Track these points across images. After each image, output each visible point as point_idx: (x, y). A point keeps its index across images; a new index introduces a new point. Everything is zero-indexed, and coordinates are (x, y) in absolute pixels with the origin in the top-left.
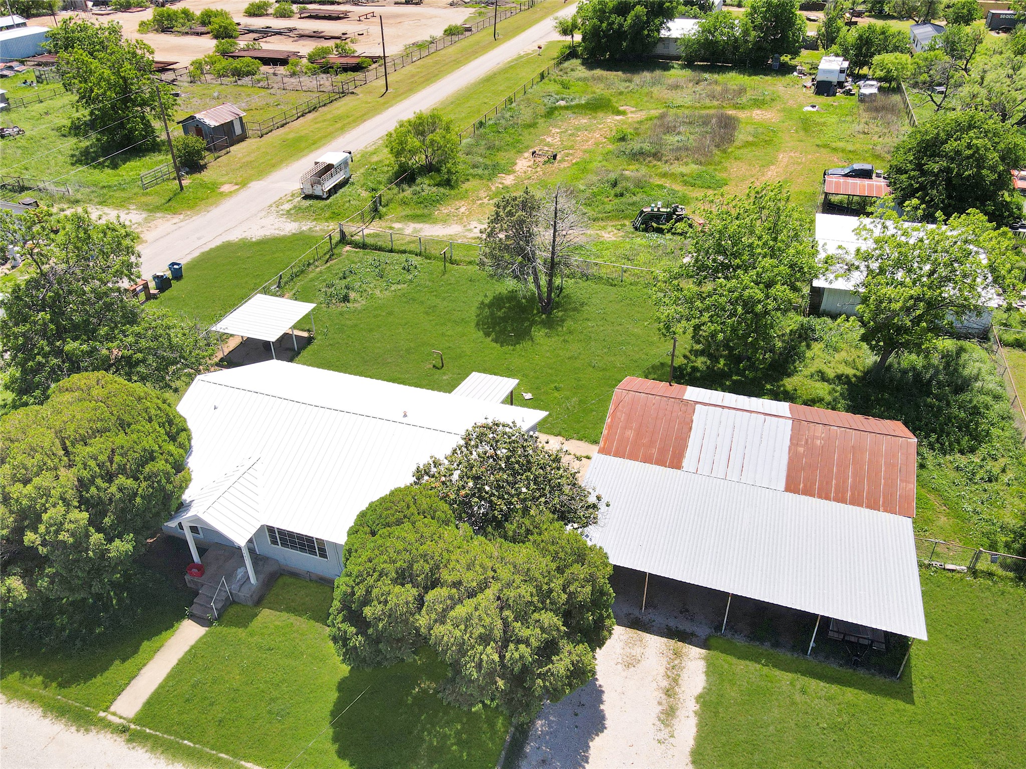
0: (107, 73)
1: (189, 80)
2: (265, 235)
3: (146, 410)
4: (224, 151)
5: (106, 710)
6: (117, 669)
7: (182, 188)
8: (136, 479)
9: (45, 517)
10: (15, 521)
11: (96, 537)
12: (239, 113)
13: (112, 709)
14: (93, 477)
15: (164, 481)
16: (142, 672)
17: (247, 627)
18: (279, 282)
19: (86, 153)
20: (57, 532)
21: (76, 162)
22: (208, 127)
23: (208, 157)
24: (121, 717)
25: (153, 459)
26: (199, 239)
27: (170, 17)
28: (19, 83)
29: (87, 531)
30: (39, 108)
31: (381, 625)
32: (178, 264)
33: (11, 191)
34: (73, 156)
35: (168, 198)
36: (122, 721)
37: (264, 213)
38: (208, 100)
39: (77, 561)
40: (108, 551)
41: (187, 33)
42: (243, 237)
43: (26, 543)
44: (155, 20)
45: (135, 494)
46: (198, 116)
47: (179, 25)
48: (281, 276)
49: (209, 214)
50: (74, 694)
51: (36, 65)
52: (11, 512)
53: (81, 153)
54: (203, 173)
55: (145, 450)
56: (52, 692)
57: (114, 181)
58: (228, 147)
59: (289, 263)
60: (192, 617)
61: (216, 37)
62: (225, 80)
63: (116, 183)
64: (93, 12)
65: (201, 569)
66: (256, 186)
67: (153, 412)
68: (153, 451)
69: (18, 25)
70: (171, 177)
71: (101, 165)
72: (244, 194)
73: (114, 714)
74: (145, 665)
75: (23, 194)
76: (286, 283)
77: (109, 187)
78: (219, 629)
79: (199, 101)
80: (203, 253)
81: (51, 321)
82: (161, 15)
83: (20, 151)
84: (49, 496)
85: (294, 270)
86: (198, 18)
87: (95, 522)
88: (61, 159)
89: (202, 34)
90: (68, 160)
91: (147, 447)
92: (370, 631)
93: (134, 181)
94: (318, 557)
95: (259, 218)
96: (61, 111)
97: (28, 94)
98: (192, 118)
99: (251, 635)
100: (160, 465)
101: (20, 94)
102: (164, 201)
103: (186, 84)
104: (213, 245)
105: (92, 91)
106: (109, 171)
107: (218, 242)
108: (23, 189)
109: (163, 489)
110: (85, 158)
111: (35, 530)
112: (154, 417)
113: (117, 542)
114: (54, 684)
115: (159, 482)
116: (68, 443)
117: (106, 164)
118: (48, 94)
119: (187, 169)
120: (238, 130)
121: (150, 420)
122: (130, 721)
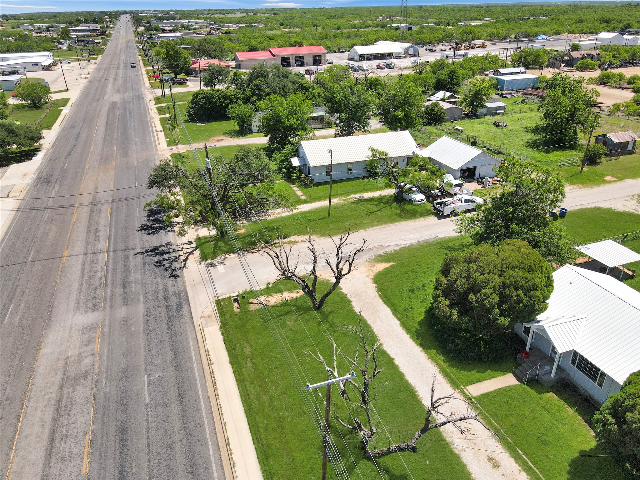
0: (568, 104)
1: (608, 114)
2: (624, 211)
3: (542, 267)
4: (615, 158)
5: (465, 386)
6: (473, 374)
7: (581, 172)
8: (525, 295)
9: (483, 291)
10: (467, 288)
11: (496, 311)
12: (635, 138)
13: (467, 387)
14: (510, 285)
15: (536, 302)
16: (484, 382)
17: (540, 394)
18: (624, 239)
19: (535, 142)
20: (484, 300)
21: (528, 146)
22: (612, 142)
23: (604, 159)
24: (469, 393)
25: (536, 289)
26: (581, 201)
27: (608, 77)
28: (513, 102)
29: (494, 306)
30: (519, 116)
31: (634, 425)
32: (566, 210)
33: (493, 152)
34: (528, 142)
35: (571, 175)
36: (469, 395)
37: (628, 198)
38: (615, 127)
39: (485, 316)
40: (498, 319)
41: (616, 87)
42: (609, 207)
43: (469, 298)
44: (599, 77)
45: (521, 302)
46: (608, 135)
47: (613, 82)
48: (627, 235)
49: (593, 189)
50: (453, 371)
51: (524, 94)
52: (468, 283)
53: (532, 142)
54: (597, 167)
55: (535, 284)
56: (446, 366)
57: (545, 159)
58: (619, 156)
59: (635, 231)
60: (514, 374)
61: (634, 92)
62: (631, 118)
63: (546, 161)
64: (563, 70)
65: (527, 355)
66: (628, 182)
67: (544, 270)
68: (538, 286)
69: (522, 73)
70: (577, 165)
71: (540, 151)
72: (619, 184)
73: (467, 390)
74: (486, 380)
75: (498, 155)
76: (628, 240)
77: (541, 162)
78: (526, 387)
79: (609, 127)
80: (581, 209)
81: (511, 213)
82: (604, 76)
83: (503, 135)
84: (489, 284)
85: (637, 235)
86: (627, 79)
87: (499, 304)
88: (522, 142)
89: (626, 88)
90: (525, 144)
91: (537, 283)
92: (624, 427)
93: (556, 162)
94: (596, 384)
95: (624, 200)
96: (529, 119)
97: (515, 108)
98: (605, 135)
99: (541, 399)
100: (538, 294)
101: (511, 107)
102: (568, 176)
103: (605, 116)
104: (589, 206)
105: (555, 112)
106: (543, 154)
107: (592, 206)
108: (499, 153)
109: (533, 306)
110: (534, 145)
111: (475, 295)
112: (543, 272)
113: (503, 318)
114: (448, 363)
115: (534, 301)
116: (504, 266)
117: (543, 150)
118: (525, 110)
119: (588, 163)
120: (630, 148)
121: (542, 273)
122: (473, 398)
